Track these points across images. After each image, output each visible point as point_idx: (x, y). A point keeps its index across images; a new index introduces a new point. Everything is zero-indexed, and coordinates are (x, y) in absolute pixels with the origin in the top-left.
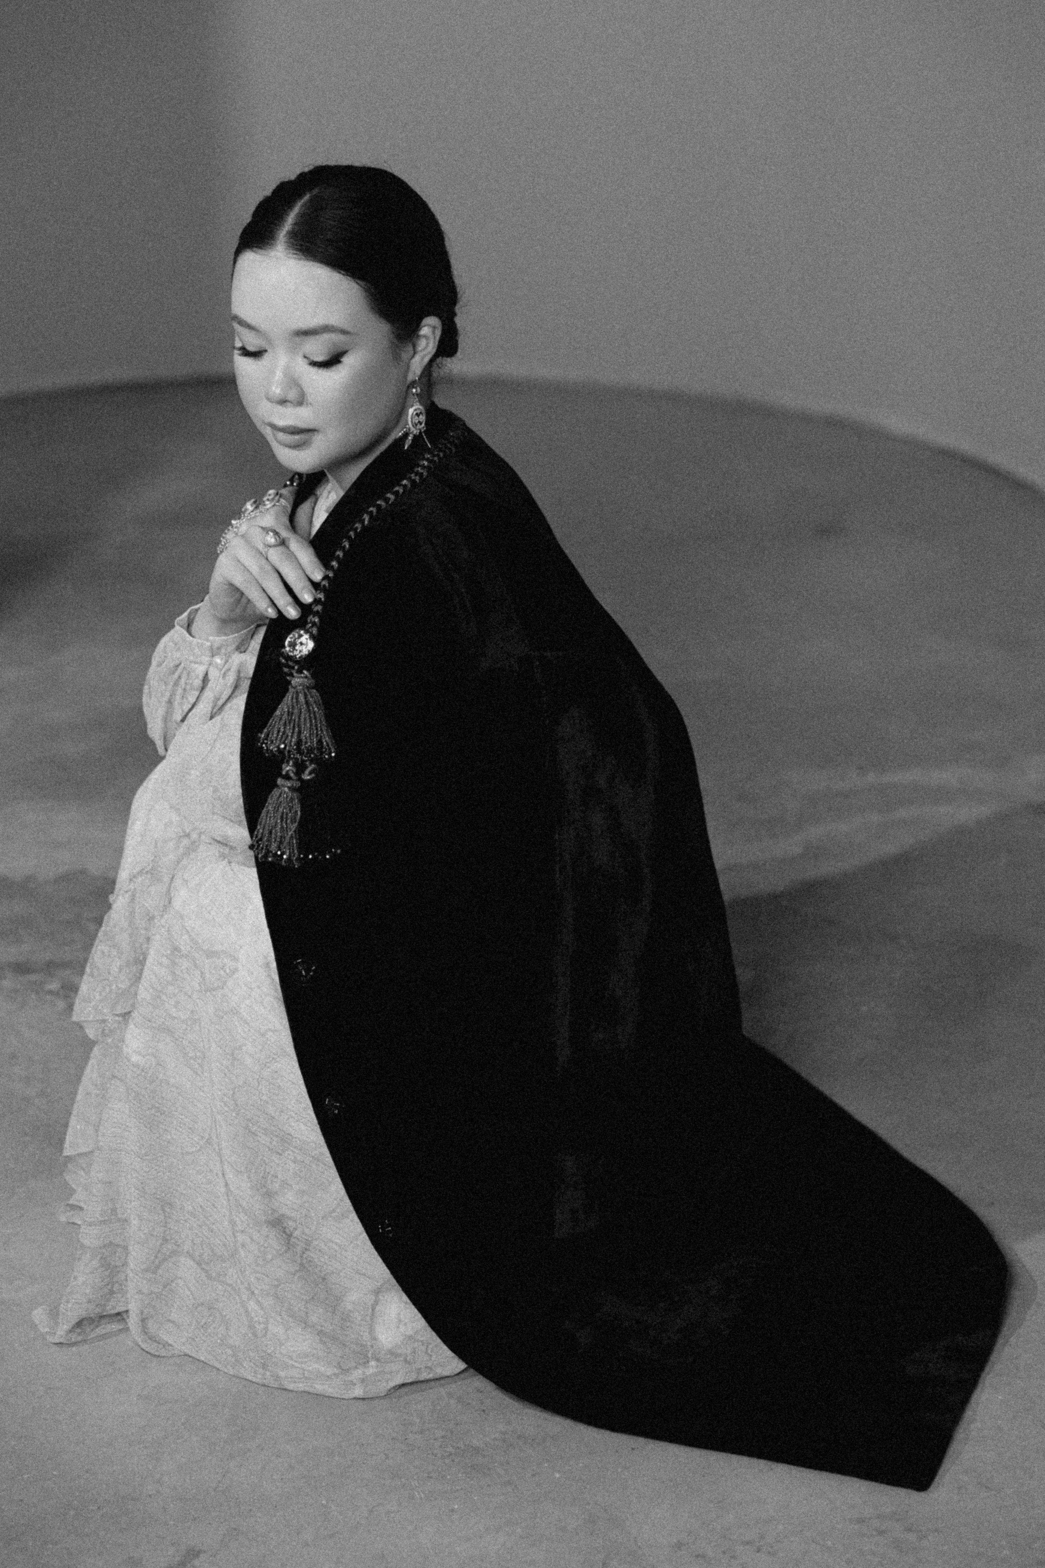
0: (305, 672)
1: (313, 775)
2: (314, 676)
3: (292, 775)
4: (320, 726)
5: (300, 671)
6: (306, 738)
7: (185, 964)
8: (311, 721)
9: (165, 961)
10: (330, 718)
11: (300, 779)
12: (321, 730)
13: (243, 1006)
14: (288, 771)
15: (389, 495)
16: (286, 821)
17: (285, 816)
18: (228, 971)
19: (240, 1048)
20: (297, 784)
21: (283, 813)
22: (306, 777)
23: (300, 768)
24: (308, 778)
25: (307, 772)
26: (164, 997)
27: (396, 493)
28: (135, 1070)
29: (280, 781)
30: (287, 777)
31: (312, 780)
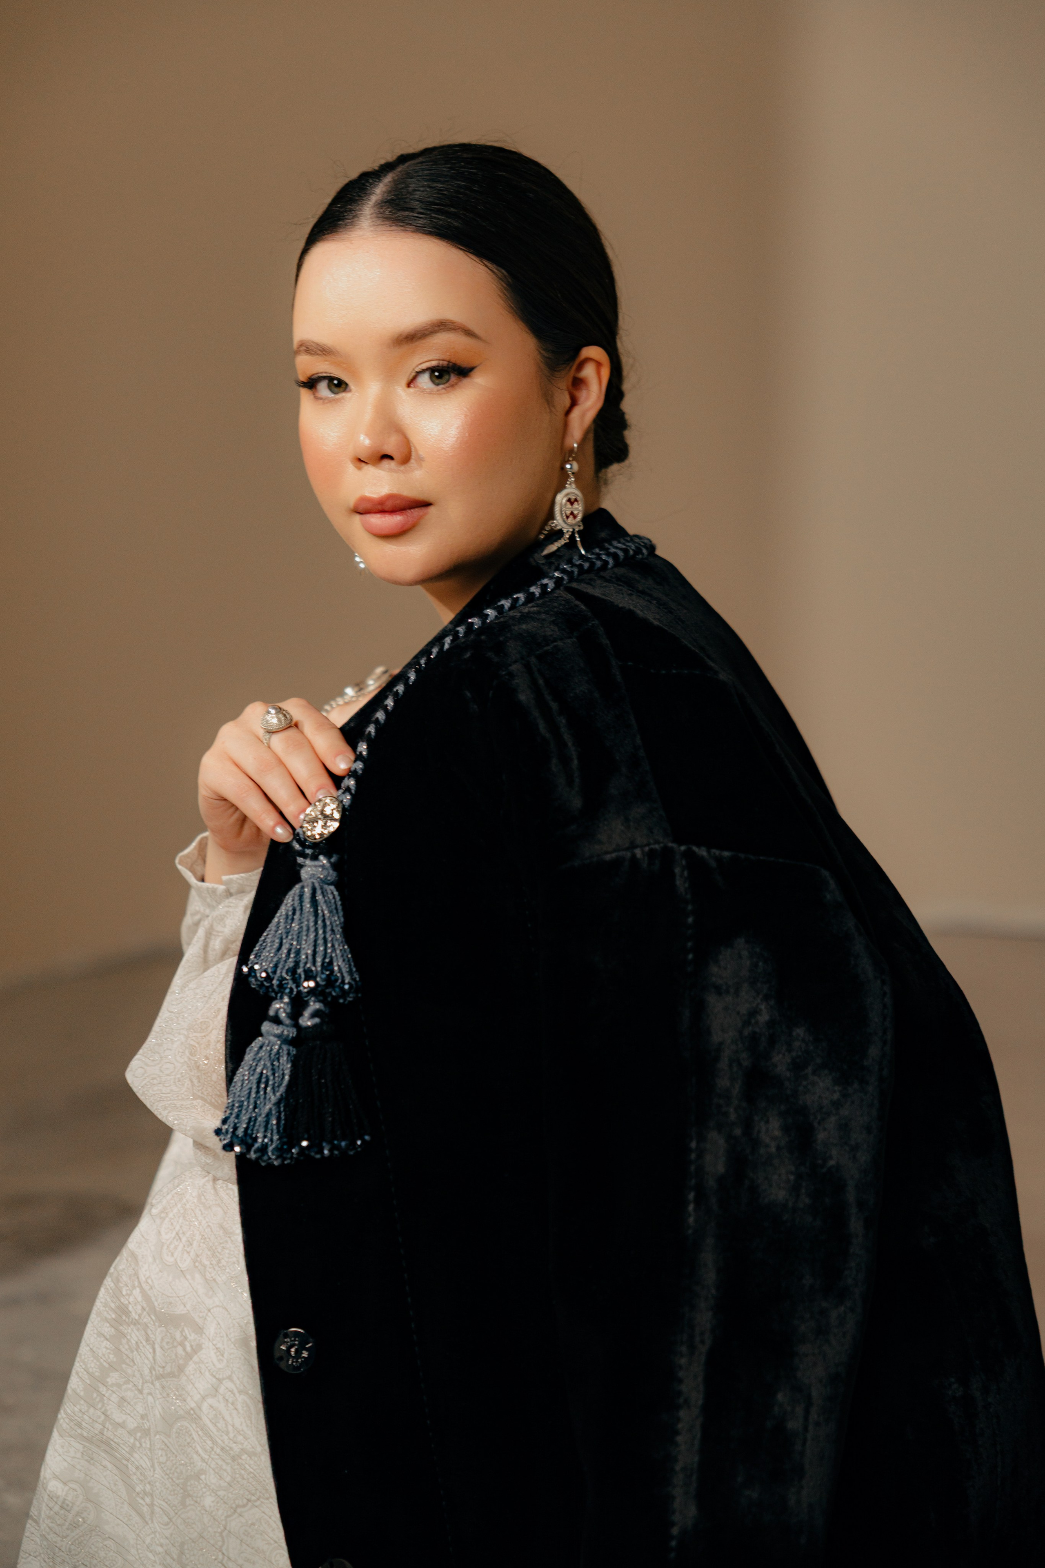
0: (321, 857)
1: (317, 1020)
2: (334, 866)
3: (283, 1015)
4: (332, 940)
5: (315, 858)
6: (307, 957)
7: (134, 1335)
8: (316, 930)
9: (107, 1330)
10: (350, 933)
11: (296, 1025)
12: (333, 946)
13: (205, 1407)
14: (278, 1009)
15: (489, 611)
16: (265, 1088)
17: (263, 1080)
18: (189, 1349)
19: (197, 1477)
20: (292, 1032)
21: (262, 1073)
22: (306, 1021)
23: (298, 1004)
24: (309, 1023)
25: (307, 1013)
26: (103, 1389)
27: (500, 610)
28: (51, 1504)
29: (266, 1027)
30: (277, 1020)
31: (315, 1026)
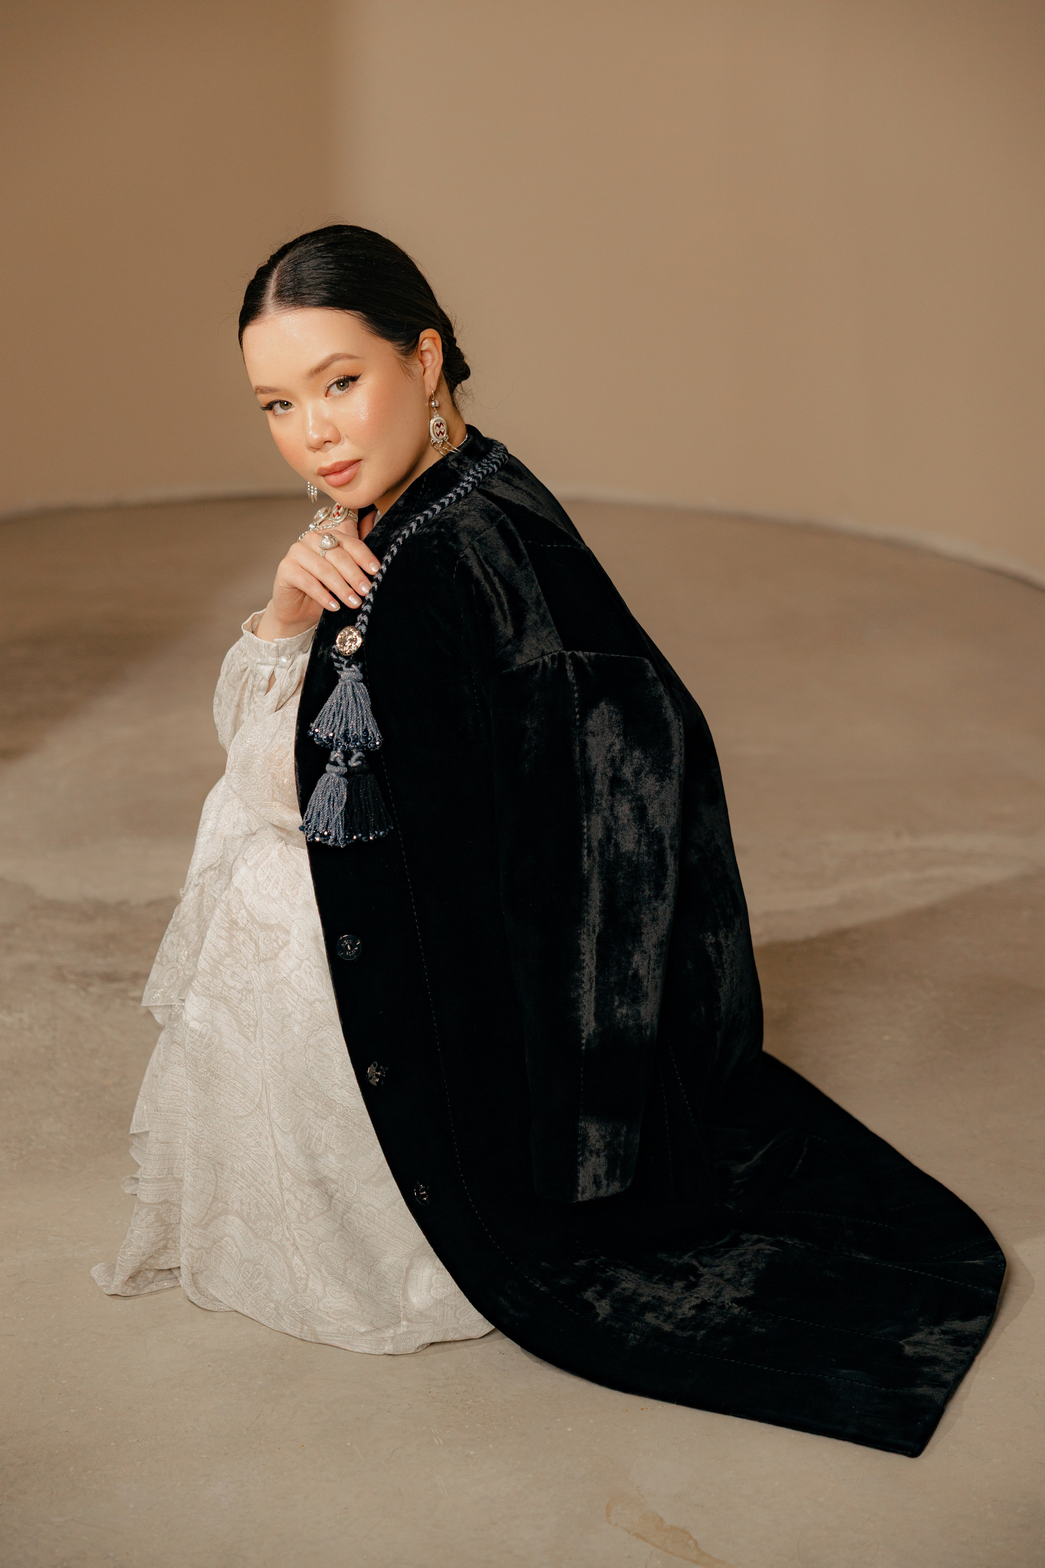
0: (353, 666)
1: (359, 762)
2: (362, 670)
3: (339, 761)
4: (366, 716)
5: (349, 666)
6: (352, 728)
7: (241, 936)
8: (357, 712)
9: (224, 933)
10: (376, 710)
11: (347, 766)
12: (367, 719)
13: (293, 976)
14: (336, 758)
15: (435, 506)
16: (333, 804)
17: (332, 800)
18: (281, 943)
19: (290, 1016)
20: (345, 770)
21: (330, 796)
22: (353, 763)
23: (347, 755)
24: (355, 764)
25: (353, 759)
26: (221, 968)
27: (442, 505)
28: (193, 1035)
29: (328, 767)
30: (335, 764)
31: (358, 766)
